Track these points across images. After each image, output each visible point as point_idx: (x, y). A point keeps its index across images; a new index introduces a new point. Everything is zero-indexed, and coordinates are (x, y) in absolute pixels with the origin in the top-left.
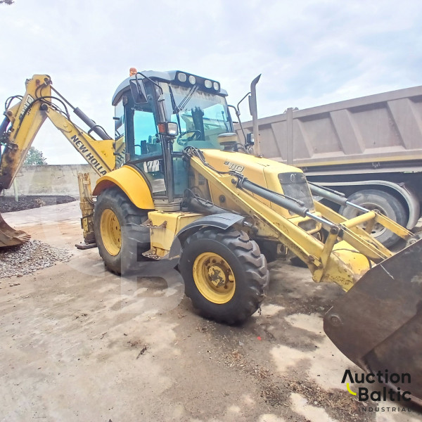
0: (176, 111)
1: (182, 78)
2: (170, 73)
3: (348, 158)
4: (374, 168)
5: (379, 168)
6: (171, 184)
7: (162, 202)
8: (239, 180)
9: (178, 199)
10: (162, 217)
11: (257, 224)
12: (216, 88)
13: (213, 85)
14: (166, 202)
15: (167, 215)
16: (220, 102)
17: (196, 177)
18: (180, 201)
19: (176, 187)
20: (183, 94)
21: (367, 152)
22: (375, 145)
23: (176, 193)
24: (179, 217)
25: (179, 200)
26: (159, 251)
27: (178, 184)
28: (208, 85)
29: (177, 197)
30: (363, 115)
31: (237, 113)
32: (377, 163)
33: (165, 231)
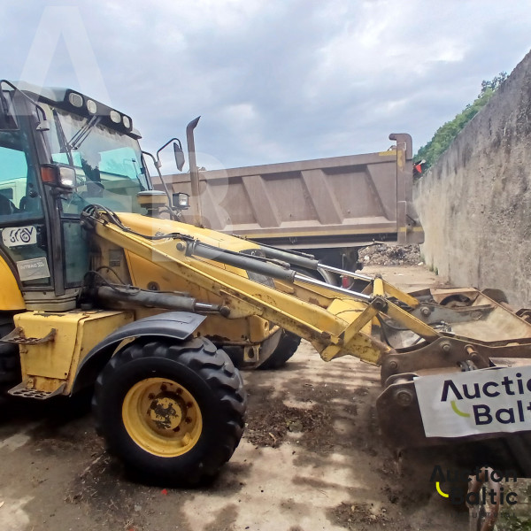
0: (65, 148)
1: (75, 101)
2: (56, 92)
3: (264, 231)
4: (291, 244)
5: (296, 244)
6: (60, 266)
7: (41, 296)
8: (188, 245)
9: (73, 290)
10: (44, 322)
11: (227, 303)
12: (127, 124)
13: (122, 119)
14: (50, 295)
15: (54, 318)
16: (132, 146)
17: (105, 254)
18: (75, 294)
19: (69, 271)
20: (76, 125)
21: (284, 225)
22: (292, 218)
23: (70, 279)
24: (82, 322)
25: (74, 292)
26: (40, 382)
27: (73, 265)
28: (115, 118)
29: (71, 286)
30: (277, 184)
31: (156, 164)
32: (294, 238)
33: (53, 348)
